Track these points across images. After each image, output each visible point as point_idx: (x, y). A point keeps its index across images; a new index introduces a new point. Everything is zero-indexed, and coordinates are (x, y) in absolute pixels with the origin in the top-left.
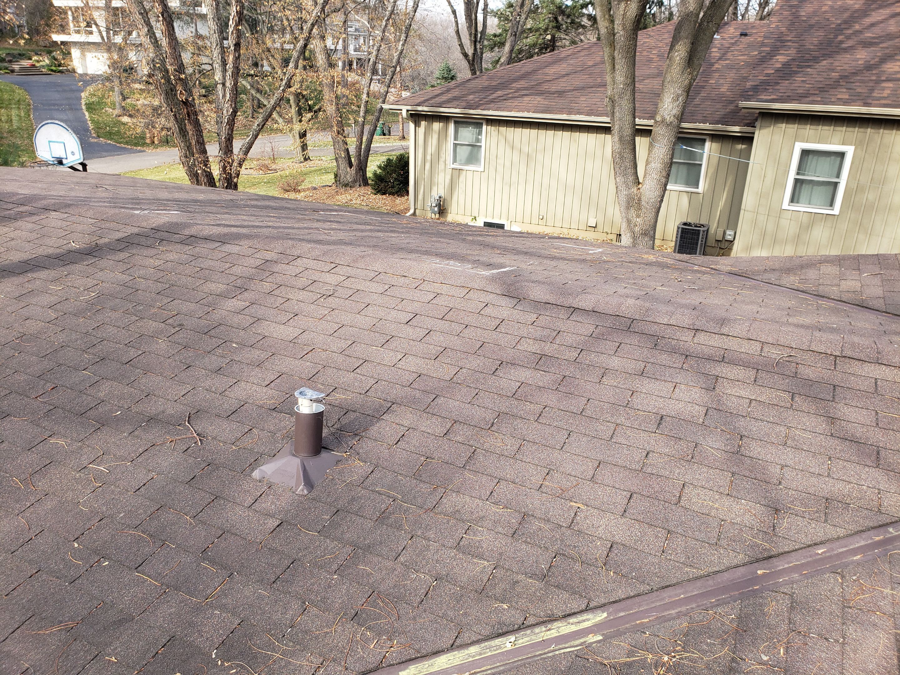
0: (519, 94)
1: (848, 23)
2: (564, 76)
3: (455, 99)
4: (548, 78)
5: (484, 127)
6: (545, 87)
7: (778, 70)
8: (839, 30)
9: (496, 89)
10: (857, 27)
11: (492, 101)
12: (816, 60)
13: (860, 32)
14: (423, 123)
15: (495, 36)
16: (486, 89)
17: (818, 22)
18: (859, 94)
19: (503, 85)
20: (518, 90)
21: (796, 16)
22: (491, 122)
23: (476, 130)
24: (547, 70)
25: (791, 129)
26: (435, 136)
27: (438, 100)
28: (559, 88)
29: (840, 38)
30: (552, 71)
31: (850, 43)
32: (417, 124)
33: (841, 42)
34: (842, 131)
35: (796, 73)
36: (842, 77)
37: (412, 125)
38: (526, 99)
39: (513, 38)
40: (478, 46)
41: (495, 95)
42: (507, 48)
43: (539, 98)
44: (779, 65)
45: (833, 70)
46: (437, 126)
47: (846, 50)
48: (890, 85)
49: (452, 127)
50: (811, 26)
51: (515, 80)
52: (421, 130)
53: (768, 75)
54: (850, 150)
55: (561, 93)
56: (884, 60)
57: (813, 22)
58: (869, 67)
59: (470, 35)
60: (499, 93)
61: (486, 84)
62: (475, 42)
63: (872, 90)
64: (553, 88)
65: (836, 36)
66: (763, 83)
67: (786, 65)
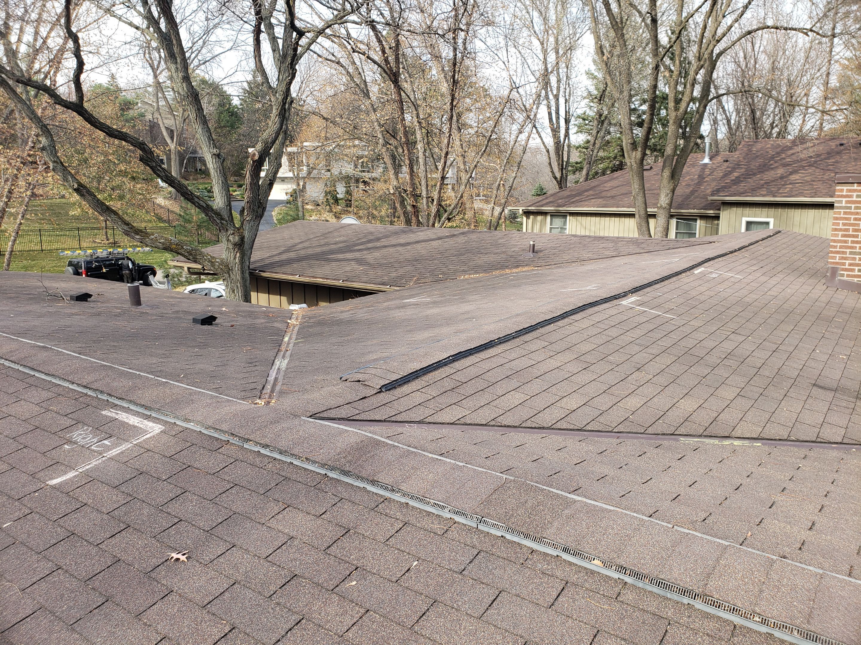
0: (588, 199)
1: (778, 153)
2: (615, 187)
3: (551, 202)
4: (606, 189)
5: (568, 217)
6: (604, 194)
7: (732, 181)
8: (772, 158)
9: (575, 196)
10: (783, 156)
11: (573, 203)
12: (754, 174)
13: (784, 158)
14: (531, 217)
15: (577, 163)
16: (568, 196)
17: (762, 154)
18: (772, 192)
19: (579, 194)
20: (588, 196)
21: (750, 151)
22: (572, 214)
23: (563, 220)
24: (605, 185)
25: (739, 210)
26: (539, 224)
27: (541, 203)
28: (613, 194)
29: (771, 162)
30: (608, 185)
31: (776, 165)
32: (528, 218)
33: (772, 165)
34: (765, 210)
35: (742, 181)
36: (766, 183)
37: (525, 218)
38: (593, 200)
39: (588, 165)
40: (564, 172)
41: (574, 200)
42: (584, 172)
43: (600, 200)
44: (734, 178)
45: (762, 180)
46: (539, 218)
47: (772, 169)
48: (791, 186)
49: (549, 218)
50: (757, 156)
51: (587, 191)
52: (530, 221)
53: (726, 183)
54: (771, 221)
55: (613, 197)
56: (791, 173)
57: (759, 154)
58: (782, 178)
59: (559, 164)
60: (577, 198)
61: (569, 193)
62: (562, 169)
63: (779, 189)
64: (609, 195)
65: (769, 161)
66: (723, 187)
67: (738, 177)
